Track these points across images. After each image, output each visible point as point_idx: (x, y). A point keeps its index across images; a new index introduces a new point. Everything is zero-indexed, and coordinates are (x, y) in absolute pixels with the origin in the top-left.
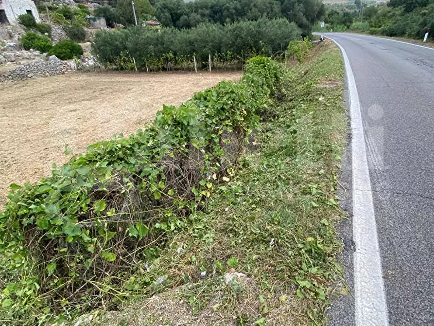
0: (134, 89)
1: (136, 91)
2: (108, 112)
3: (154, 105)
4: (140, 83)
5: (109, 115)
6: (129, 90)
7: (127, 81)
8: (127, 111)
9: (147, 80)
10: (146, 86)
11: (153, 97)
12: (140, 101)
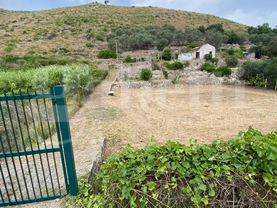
0: (255, 101)
1: (256, 103)
2: (227, 113)
3: (267, 117)
4: (263, 97)
5: (226, 115)
6: (251, 100)
7: (254, 94)
8: (240, 116)
9: (271, 96)
10: (268, 100)
11: (268, 110)
12: (255, 111)
